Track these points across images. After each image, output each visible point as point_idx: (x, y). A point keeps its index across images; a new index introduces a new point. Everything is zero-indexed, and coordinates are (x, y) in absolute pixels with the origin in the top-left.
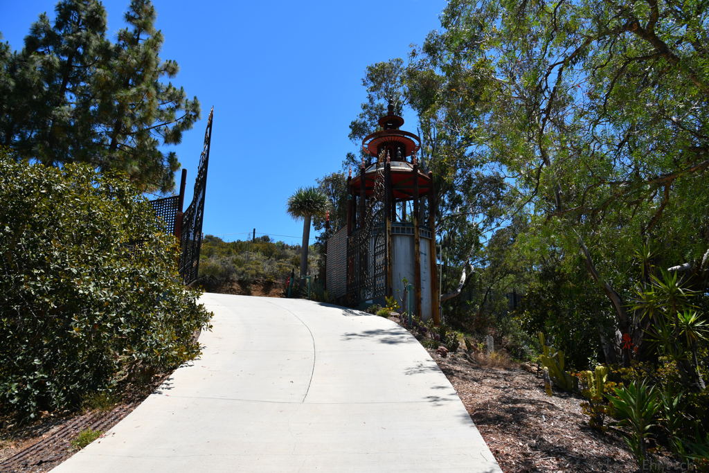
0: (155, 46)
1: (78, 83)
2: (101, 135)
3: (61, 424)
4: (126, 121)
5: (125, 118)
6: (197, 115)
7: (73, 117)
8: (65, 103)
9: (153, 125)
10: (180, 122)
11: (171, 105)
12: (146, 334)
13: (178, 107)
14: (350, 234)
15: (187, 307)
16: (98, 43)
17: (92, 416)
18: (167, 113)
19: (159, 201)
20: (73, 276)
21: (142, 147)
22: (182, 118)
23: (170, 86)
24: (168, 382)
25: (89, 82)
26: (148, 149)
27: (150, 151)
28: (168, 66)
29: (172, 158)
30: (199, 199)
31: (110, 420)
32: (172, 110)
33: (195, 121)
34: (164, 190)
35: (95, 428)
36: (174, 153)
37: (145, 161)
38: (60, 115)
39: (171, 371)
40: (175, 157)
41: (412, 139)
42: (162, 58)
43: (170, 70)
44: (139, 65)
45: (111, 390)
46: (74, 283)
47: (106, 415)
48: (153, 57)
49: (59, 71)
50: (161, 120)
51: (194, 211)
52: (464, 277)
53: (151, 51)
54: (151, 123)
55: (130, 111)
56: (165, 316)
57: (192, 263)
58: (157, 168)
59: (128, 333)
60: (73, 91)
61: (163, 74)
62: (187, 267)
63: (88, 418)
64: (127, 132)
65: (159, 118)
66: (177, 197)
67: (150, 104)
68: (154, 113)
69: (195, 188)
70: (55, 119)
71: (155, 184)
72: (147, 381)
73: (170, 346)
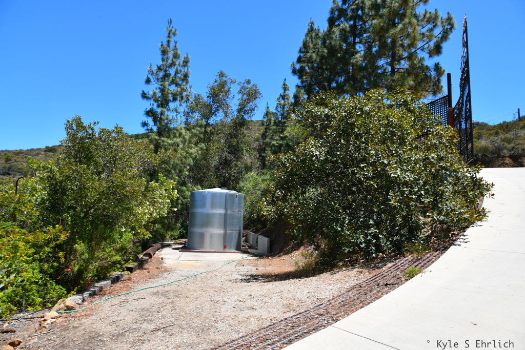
1: (362, 35)
2: (383, 66)
3: (392, 262)
4: (398, 51)
5: (398, 48)
7: (364, 60)
8: (357, 52)
9: (418, 47)
10: (439, 38)
11: (430, 26)
12: (441, 202)
13: (435, 26)
15: (470, 181)
17: (412, 258)
18: (428, 34)
19: (432, 103)
20: (386, 166)
21: (413, 66)
22: (440, 33)
23: (426, 12)
24: (464, 238)
25: (369, 32)
26: (418, 66)
29: (437, 67)
30: (466, 94)
31: (425, 262)
32: (431, 30)
33: (452, 32)
34: (435, 94)
35: (416, 266)
36: (439, 63)
37: (417, 76)
38: (356, 61)
39: (464, 229)
40: (440, 66)
45: (422, 242)
46: (387, 171)
47: (421, 258)
49: (350, 32)
50: (424, 41)
51: (463, 105)
54: (416, 46)
55: (401, 42)
56: (453, 188)
57: (467, 145)
58: (427, 78)
59: (429, 202)
60: (360, 42)
62: (463, 149)
63: (410, 260)
64: (401, 58)
65: (422, 40)
66: (446, 96)
68: (418, 37)
69: (460, 86)
70: (353, 65)
71: (427, 91)
72: (446, 236)
73: (462, 210)
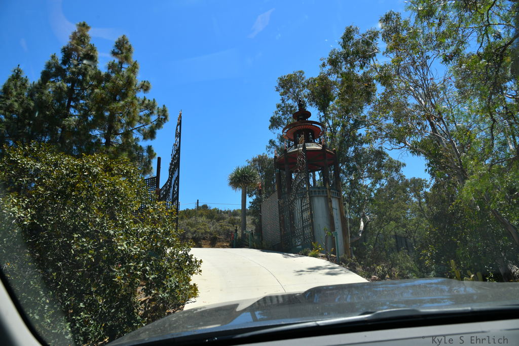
0: (134, 71)
2: (96, 137)
4: (115, 125)
5: (116, 122)
6: (166, 119)
7: (78, 125)
8: (72, 115)
9: (136, 127)
10: (154, 124)
11: (147, 112)
13: (152, 113)
14: (280, 198)
16: (94, 72)
18: (145, 118)
21: (126, 144)
22: (155, 121)
23: (145, 99)
25: (87, 100)
26: (132, 144)
27: (134, 146)
28: (143, 85)
29: (150, 149)
32: (148, 115)
33: (165, 122)
34: (144, 173)
36: (151, 146)
37: (131, 153)
38: (68, 124)
40: (152, 149)
41: (318, 126)
42: (139, 79)
43: (145, 88)
44: (124, 85)
48: (133, 78)
49: (66, 93)
50: (141, 123)
51: (170, 187)
52: (362, 224)
53: (132, 75)
54: (134, 125)
58: (139, 158)
60: (75, 107)
61: (140, 91)
64: (116, 133)
65: (139, 122)
66: (155, 177)
67: (134, 112)
68: (136, 118)
69: (170, 170)
70: (64, 128)
